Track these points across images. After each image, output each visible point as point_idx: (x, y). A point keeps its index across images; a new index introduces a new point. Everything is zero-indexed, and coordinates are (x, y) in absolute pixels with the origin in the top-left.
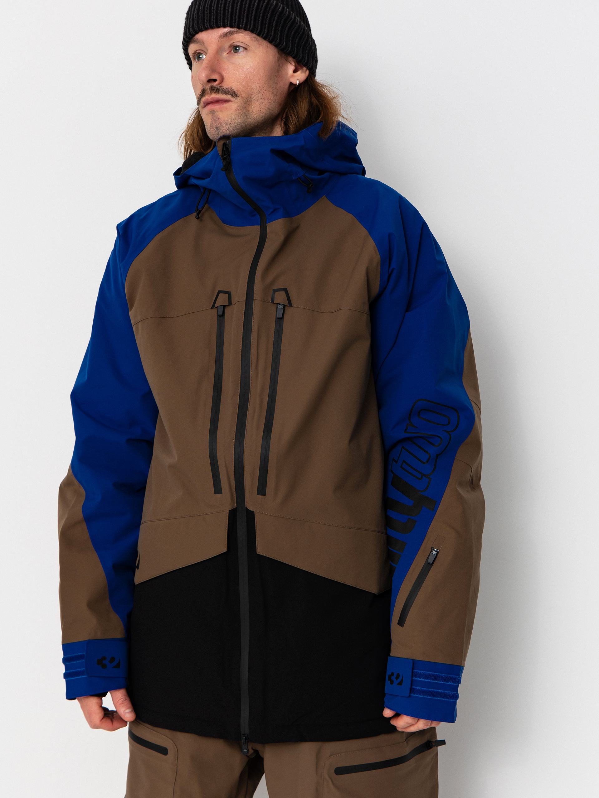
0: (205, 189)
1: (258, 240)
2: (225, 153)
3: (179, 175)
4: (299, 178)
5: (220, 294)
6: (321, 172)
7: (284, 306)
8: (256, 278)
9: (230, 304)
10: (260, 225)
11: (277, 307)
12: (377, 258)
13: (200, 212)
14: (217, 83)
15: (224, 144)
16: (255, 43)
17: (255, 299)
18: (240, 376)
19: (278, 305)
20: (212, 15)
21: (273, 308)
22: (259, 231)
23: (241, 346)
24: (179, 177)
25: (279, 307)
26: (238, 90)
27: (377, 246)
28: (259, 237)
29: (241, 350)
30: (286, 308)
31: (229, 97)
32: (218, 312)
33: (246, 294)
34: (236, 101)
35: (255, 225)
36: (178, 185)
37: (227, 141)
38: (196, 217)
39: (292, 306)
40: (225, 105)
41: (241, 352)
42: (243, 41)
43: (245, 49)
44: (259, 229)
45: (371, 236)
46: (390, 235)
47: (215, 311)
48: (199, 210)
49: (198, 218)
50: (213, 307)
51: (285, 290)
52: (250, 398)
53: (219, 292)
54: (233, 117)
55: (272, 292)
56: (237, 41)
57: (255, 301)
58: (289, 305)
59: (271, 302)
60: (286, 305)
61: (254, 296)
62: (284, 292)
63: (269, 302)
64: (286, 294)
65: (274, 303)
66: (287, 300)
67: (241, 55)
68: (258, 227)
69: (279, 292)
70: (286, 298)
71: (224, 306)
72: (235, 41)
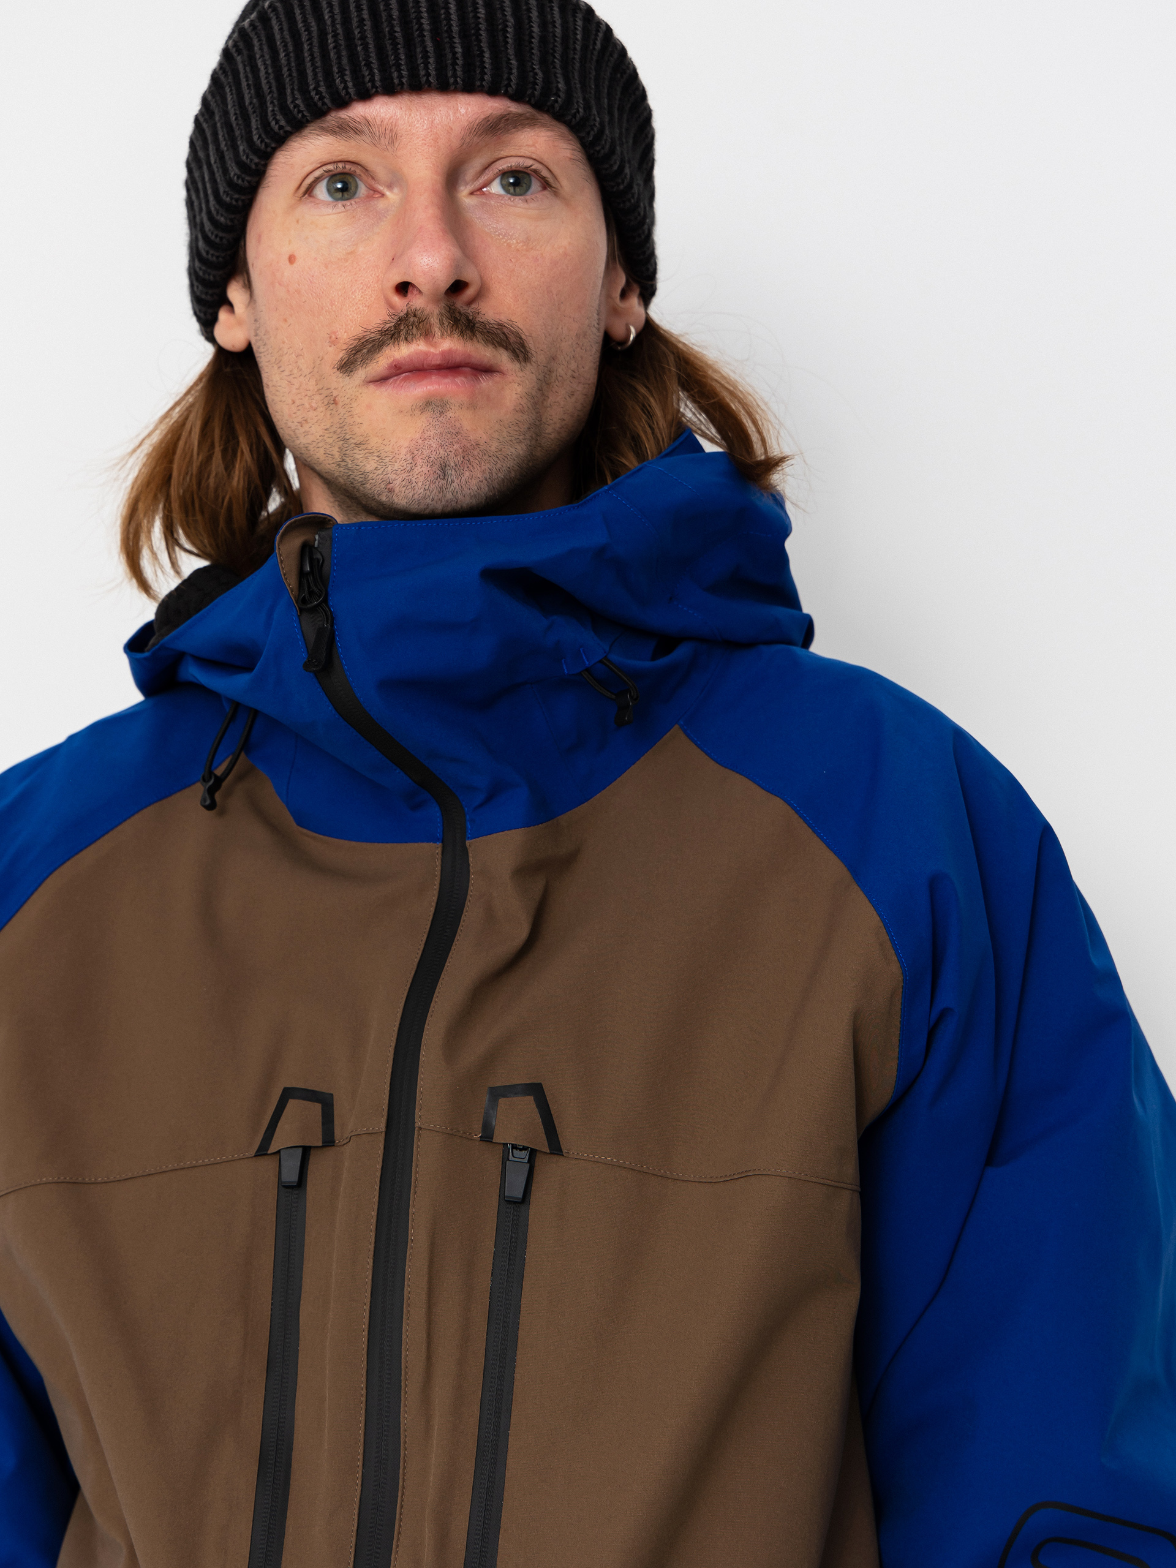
0: (237, 706)
1: (435, 899)
2: (309, 587)
3: (142, 651)
4: (587, 670)
5: (292, 1104)
6: (666, 643)
7: (533, 1153)
8: (423, 1047)
9: (329, 1141)
10: (443, 842)
11: (505, 1160)
12: (891, 972)
13: (219, 781)
14: (468, 294)
15: (306, 549)
17: (420, 1128)
18: (363, 1429)
19: (508, 1149)
20: (446, 40)
21: (491, 1160)
22: (438, 863)
23: (368, 1311)
24: (145, 659)
25: (511, 1157)
26: (530, 335)
27: (886, 926)
28: (437, 887)
29: (365, 1327)
30: (539, 1161)
32: (284, 1171)
33: (385, 1107)
34: (521, 375)
35: (423, 842)
36: (143, 684)
37: (317, 537)
38: (204, 800)
39: (563, 1155)
40: (486, 384)
41: (365, 1333)
42: (546, 158)
43: (546, 185)
44: (439, 856)
45: (863, 886)
46: (935, 884)
47: (267, 1165)
48: (216, 776)
49: (211, 807)
50: (262, 1151)
51: (536, 1091)
52: (401, 1520)
53: (288, 1094)
54: (505, 434)
55: (486, 1098)
56: (528, 154)
57: (419, 1135)
58: (548, 1151)
59: (481, 1137)
60: (537, 1149)
61: (418, 1113)
62: (530, 1099)
63: (476, 1135)
64: (538, 1106)
65: (494, 1141)
66: (542, 1127)
67: (532, 205)
68: (436, 848)
69: (515, 1099)
70: (538, 1120)
71: (306, 1151)
72: (522, 152)
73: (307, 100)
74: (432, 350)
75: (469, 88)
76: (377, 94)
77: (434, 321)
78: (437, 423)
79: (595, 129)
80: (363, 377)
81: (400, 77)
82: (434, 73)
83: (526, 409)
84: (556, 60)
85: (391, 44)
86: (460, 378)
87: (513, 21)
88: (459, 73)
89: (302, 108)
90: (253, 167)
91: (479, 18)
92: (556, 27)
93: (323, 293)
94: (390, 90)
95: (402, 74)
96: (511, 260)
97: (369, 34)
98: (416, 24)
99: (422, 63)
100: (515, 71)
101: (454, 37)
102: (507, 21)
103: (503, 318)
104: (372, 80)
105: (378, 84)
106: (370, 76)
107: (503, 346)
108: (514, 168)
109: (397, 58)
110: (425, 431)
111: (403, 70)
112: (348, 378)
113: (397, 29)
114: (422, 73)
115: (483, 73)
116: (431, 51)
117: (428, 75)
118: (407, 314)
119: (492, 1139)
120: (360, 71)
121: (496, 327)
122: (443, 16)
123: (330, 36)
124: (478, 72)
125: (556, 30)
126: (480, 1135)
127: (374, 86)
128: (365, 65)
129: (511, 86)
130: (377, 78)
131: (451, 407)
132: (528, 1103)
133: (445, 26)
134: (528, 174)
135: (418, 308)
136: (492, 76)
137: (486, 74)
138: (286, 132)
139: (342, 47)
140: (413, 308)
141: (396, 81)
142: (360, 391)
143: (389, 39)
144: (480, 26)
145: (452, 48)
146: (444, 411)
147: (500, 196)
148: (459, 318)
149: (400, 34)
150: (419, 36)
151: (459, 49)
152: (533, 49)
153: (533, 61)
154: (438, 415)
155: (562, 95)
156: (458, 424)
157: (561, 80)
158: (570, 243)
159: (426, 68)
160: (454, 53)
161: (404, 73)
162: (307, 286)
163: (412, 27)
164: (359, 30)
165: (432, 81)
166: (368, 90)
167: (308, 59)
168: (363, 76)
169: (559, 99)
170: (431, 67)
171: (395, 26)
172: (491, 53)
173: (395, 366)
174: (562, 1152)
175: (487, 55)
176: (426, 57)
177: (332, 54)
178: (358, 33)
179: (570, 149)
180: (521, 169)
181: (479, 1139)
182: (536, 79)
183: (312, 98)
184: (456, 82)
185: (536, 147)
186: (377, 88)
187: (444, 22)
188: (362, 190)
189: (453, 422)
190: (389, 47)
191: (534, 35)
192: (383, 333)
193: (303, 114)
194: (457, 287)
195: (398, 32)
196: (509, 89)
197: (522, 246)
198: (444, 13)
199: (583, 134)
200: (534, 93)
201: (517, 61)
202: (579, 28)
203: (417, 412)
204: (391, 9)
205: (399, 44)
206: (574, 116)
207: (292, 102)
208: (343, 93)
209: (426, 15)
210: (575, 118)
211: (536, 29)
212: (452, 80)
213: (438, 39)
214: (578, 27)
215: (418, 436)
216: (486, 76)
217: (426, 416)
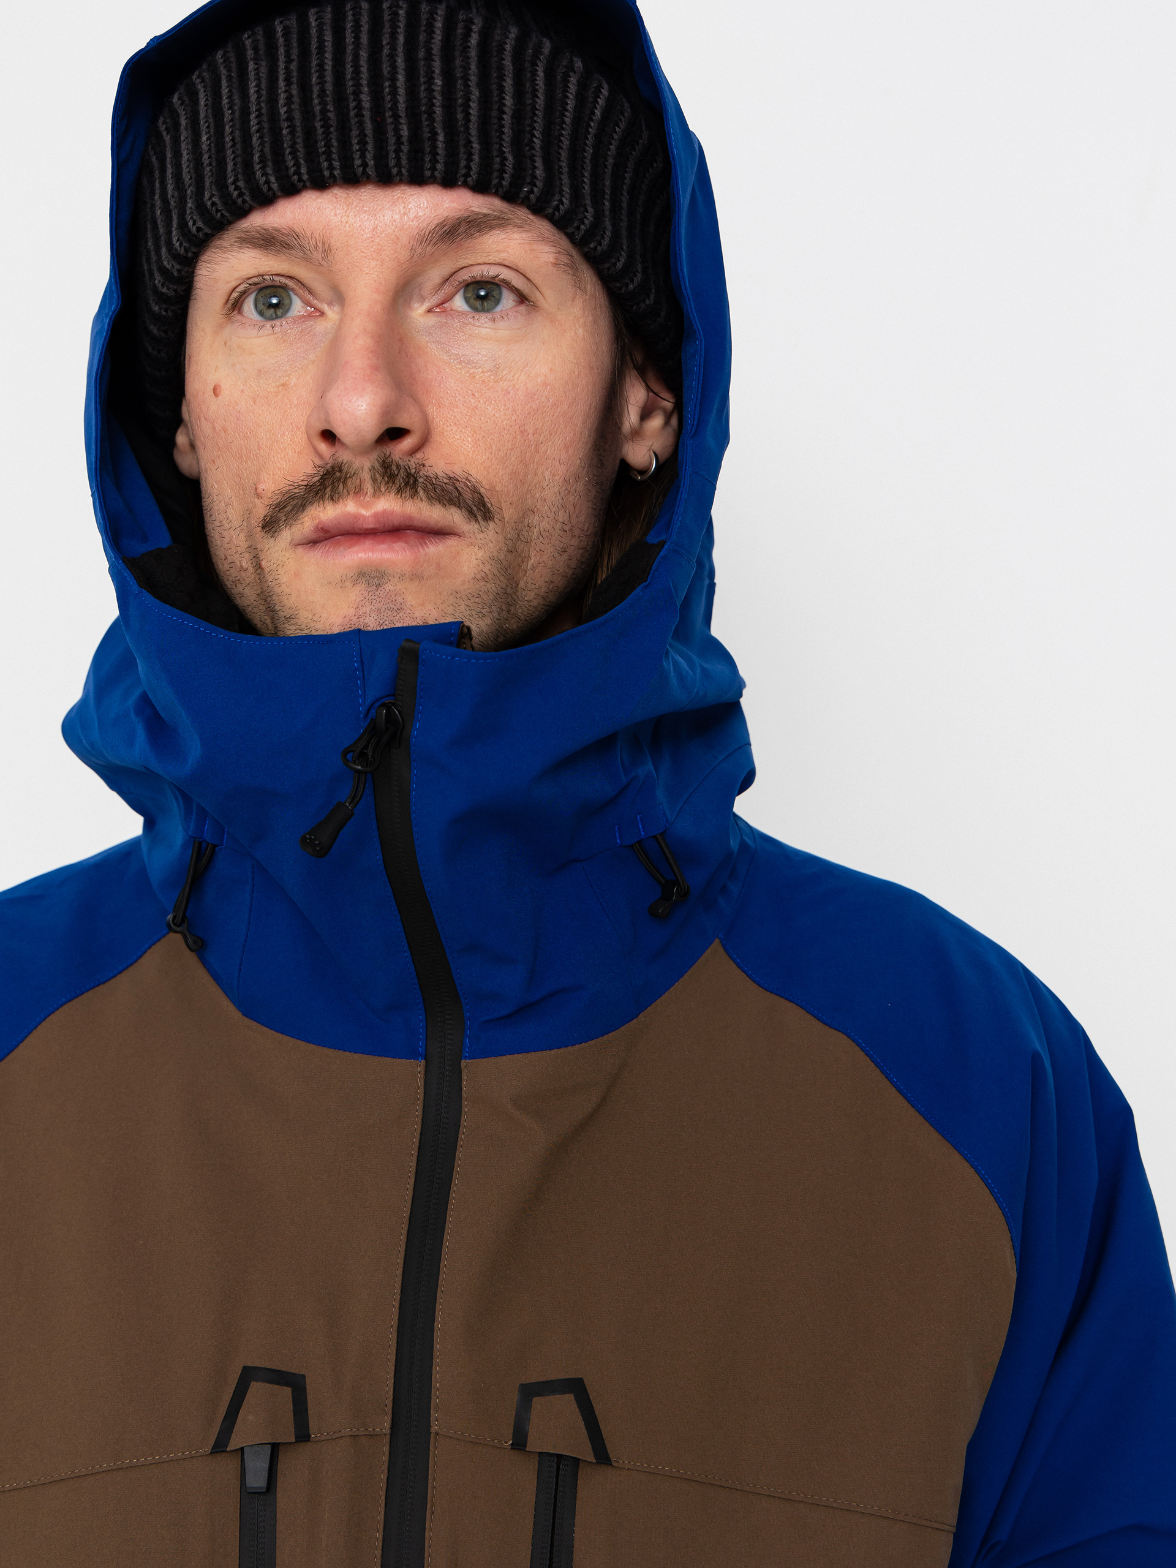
5: (255, 1387)
7: (575, 1463)
9: (303, 1435)
11: (542, 1472)
14: (407, 443)
16: (564, 280)
17: (437, 1434)
19: (545, 1458)
20: (389, 120)
21: (524, 1472)
26: (492, 489)
30: (583, 1472)
31: (454, 517)
32: (246, 1472)
33: (391, 1403)
34: (482, 536)
39: (612, 1465)
40: (435, 549)
42: (521, 264)
43: (522, 298)
44: (422, 1077)
47: (227, 1466)
50: (220, 1446)
51: (576, 1387)
54: (463, 608)
55: (514, 1397)
56: (498, 261)
57: (436, 1440)
58: (594, 1461)
59: (511, 1444)
60: (580, 1458)
61: (434, 1415)
62: (570, 1398)
63: (506, 1443)
64: (579, 1407)
65: (527, 1449)
66: (585, 1431)
67: (501, 324)
68: (419, 1066)
69: (551, 1397)
70: (581, 1423)
71: (275, 1448)
72: (492, 259)
73: (225, 196)
74: (364, 512)
75: (418, 179)
76: (305, 188)
77: (366, 476)
78: (374, 597)
79: (586, 222)
80: (289, 539)
81: (331, 168)
82: (372, 163)
83: (490, 577)
84: (534, 139)
85: (322, 127)
86: (399, 543)
87: (477, 93)
88: (404, 162)
89: (220, 207)
90: (175, 274)
91: (434, 91)
92: (538, 97)
93: (250, 433)
94: (321, 184)
95: (332, 164)
96: (474, 395)
97: (297, 115)
98: (354, 100)
99: (358, 151)
100: (476, 158)
101: (400, 117)
102: (471, 94)
103: (458, 470)
104: (298, 172)
105: (305, 177)
106: (295, 168)
107: (455, 505)
108: (478, 279)
109: (328, 145)
110: (360, 607)
111: (334, 160)
112: (273, 539)
113: (330, 107)
114: (358, 162)
115: (434, 161)
116: (369, 135)
117: (365, 165)
118: (333, 468)
119: (525, 1446)
120: (284, 161)
121: (445, 481)
122: (387, 90)
123: (253, 116)
124: (427, 160)
125: (537, 100)
126: (511, 1442)
127: (300, 180)
128: (290, 153)
129: (471, 176)
130: (303, 170)
131: (390, 578)
132: (567, 1402)
133: (389, 102)
134: (498, 285)
135: (345, 462)
136: (446, 164)
137: (438, 162)
138: (206, 234)
139: (265, 131)
140: (340, 460)
141: (327, 173)
142: (287, 555)
143: (321, 120)
144: (435, 101)
145: (397, 130)
146: (381, 583)
147: (463, 313)
148: (396, 472)
149: (333, 113)
150: (357, 115)
151: (405, 133)
152: (503, 126)
153: (503, 143)
154: (374, 587)
155: (539, 184)
156: (399, 600)
157: (539, 163)
158: (551, 370)
159: (363, 157)
160: (399, 137)
161: (336, 164)
162: (233, 424)
163: (348, 105)
164: (285, 109)
165: (371, 173)
166: (293, 185)
167: (230, 144)
168: (287, 168)
169: (536, 190)
170: (369, 156)
171: (328, 104)
172: (446, 136)
173: (322, 528)
174: (611, 1461)
175: (441, 138)
176: (363, 143)
177: (254, 139)
178: (285, 113)
179: (553, 253)
180: (488, 280)
181: (510, 1447)
182: (505, 165)
183: (230, 195)
184: (400, 173)
185: (508, 253)
186: (304, 182)
187: (389, 98)
188: (297, 307)
189: (393, 596)
190: (320, 131)
191: (507, 109)
192: (309, 488)
193: (222, 214)
194: (394, 434)
195: (331, 111)
196: (469, 179)
197: (490, 376)
198: (389, 86)
199: (570, 230)
200: (502, 184)
201: (480, 144)
202: (571, 97)
203: (349, 584)
204: (326, 82)
205: (332, 126)
206: (557, 208)
207: (210, 199)
208: (265, 188)
209: (366, 89)
210: (559, 211)
211: (509, 101)
212: (395, 171)
213: (378, 119)
214: (569, 95)
215: (352, 612)
216: (439, 165)
217: (360, 588)
